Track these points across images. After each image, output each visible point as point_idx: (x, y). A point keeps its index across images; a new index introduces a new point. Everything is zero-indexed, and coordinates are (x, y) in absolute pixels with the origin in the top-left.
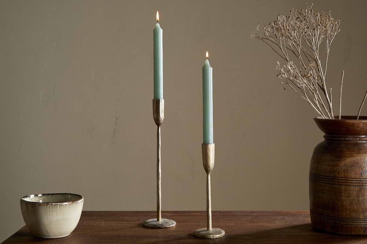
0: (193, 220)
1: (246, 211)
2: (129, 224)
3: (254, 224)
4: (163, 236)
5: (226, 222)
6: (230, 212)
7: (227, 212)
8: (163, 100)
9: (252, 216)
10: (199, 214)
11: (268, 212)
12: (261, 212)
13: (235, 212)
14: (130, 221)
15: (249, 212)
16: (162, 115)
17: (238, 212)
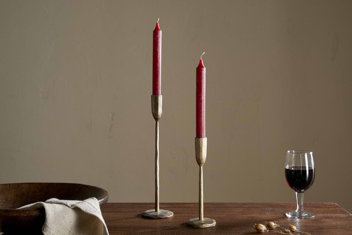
0: (187, 212)
1: (238, 203)
2: (126, 215)
3: (245, 216)
4: (158, 227)
5: (218, 214)
6: (223, 204)
7: (219, 204)
8: (161, 96)
9: (243, 207)
10: (193, 206)
11: (259, 204)
12: (252, 204)
13: (227, 204)
14: (126, 212)
15: (240, 203)
16: (160, 111)
17: (230, 204)
